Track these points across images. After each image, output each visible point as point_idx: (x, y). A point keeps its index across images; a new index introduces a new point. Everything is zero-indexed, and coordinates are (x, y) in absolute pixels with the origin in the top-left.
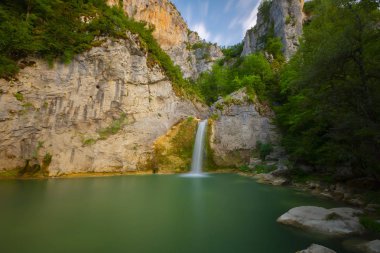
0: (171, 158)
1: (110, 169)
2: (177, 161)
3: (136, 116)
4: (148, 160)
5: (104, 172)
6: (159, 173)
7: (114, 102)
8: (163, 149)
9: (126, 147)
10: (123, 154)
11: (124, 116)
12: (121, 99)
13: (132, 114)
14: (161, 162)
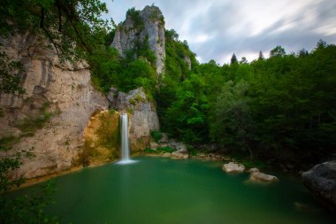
0: (100, 149)
1: (44, 172)
2: (105, 151)
3: (61, 106)
4: (79, 155)
5: (38, 177)
6: (92, 165)
7: (38, 87)
8: (91, 141)
9: (58, 143)
10: (57, 152)
11: (48, 104)
12: (48, 84)
13: (57, 103)
14: (91, 155)
